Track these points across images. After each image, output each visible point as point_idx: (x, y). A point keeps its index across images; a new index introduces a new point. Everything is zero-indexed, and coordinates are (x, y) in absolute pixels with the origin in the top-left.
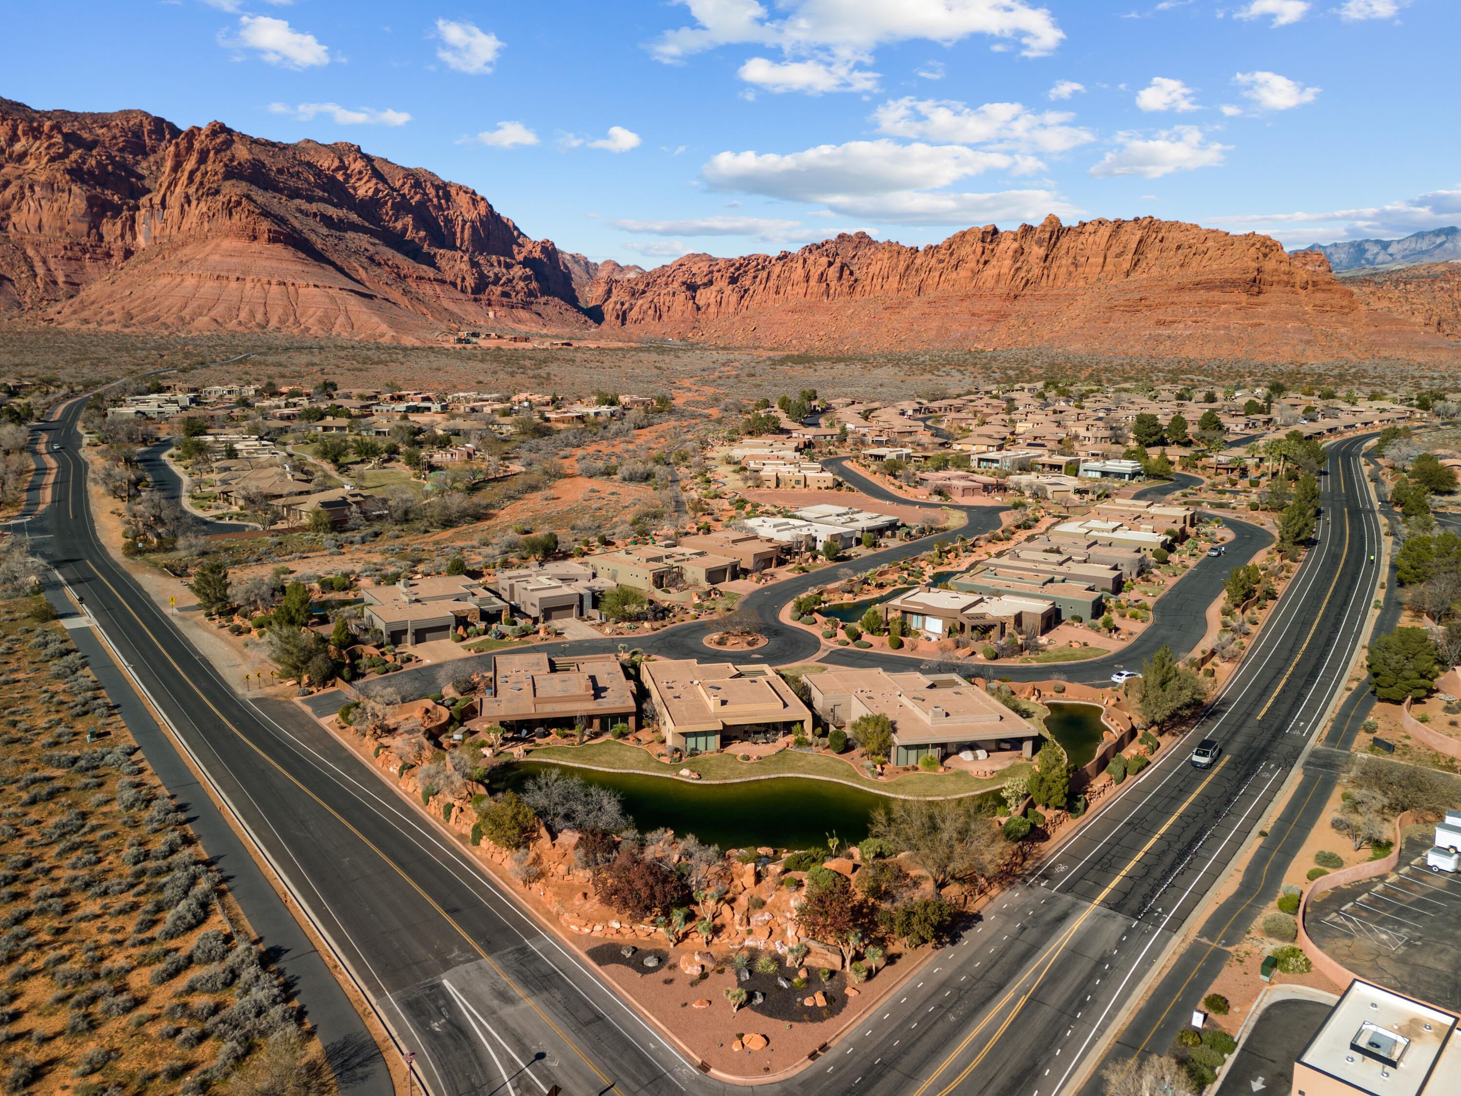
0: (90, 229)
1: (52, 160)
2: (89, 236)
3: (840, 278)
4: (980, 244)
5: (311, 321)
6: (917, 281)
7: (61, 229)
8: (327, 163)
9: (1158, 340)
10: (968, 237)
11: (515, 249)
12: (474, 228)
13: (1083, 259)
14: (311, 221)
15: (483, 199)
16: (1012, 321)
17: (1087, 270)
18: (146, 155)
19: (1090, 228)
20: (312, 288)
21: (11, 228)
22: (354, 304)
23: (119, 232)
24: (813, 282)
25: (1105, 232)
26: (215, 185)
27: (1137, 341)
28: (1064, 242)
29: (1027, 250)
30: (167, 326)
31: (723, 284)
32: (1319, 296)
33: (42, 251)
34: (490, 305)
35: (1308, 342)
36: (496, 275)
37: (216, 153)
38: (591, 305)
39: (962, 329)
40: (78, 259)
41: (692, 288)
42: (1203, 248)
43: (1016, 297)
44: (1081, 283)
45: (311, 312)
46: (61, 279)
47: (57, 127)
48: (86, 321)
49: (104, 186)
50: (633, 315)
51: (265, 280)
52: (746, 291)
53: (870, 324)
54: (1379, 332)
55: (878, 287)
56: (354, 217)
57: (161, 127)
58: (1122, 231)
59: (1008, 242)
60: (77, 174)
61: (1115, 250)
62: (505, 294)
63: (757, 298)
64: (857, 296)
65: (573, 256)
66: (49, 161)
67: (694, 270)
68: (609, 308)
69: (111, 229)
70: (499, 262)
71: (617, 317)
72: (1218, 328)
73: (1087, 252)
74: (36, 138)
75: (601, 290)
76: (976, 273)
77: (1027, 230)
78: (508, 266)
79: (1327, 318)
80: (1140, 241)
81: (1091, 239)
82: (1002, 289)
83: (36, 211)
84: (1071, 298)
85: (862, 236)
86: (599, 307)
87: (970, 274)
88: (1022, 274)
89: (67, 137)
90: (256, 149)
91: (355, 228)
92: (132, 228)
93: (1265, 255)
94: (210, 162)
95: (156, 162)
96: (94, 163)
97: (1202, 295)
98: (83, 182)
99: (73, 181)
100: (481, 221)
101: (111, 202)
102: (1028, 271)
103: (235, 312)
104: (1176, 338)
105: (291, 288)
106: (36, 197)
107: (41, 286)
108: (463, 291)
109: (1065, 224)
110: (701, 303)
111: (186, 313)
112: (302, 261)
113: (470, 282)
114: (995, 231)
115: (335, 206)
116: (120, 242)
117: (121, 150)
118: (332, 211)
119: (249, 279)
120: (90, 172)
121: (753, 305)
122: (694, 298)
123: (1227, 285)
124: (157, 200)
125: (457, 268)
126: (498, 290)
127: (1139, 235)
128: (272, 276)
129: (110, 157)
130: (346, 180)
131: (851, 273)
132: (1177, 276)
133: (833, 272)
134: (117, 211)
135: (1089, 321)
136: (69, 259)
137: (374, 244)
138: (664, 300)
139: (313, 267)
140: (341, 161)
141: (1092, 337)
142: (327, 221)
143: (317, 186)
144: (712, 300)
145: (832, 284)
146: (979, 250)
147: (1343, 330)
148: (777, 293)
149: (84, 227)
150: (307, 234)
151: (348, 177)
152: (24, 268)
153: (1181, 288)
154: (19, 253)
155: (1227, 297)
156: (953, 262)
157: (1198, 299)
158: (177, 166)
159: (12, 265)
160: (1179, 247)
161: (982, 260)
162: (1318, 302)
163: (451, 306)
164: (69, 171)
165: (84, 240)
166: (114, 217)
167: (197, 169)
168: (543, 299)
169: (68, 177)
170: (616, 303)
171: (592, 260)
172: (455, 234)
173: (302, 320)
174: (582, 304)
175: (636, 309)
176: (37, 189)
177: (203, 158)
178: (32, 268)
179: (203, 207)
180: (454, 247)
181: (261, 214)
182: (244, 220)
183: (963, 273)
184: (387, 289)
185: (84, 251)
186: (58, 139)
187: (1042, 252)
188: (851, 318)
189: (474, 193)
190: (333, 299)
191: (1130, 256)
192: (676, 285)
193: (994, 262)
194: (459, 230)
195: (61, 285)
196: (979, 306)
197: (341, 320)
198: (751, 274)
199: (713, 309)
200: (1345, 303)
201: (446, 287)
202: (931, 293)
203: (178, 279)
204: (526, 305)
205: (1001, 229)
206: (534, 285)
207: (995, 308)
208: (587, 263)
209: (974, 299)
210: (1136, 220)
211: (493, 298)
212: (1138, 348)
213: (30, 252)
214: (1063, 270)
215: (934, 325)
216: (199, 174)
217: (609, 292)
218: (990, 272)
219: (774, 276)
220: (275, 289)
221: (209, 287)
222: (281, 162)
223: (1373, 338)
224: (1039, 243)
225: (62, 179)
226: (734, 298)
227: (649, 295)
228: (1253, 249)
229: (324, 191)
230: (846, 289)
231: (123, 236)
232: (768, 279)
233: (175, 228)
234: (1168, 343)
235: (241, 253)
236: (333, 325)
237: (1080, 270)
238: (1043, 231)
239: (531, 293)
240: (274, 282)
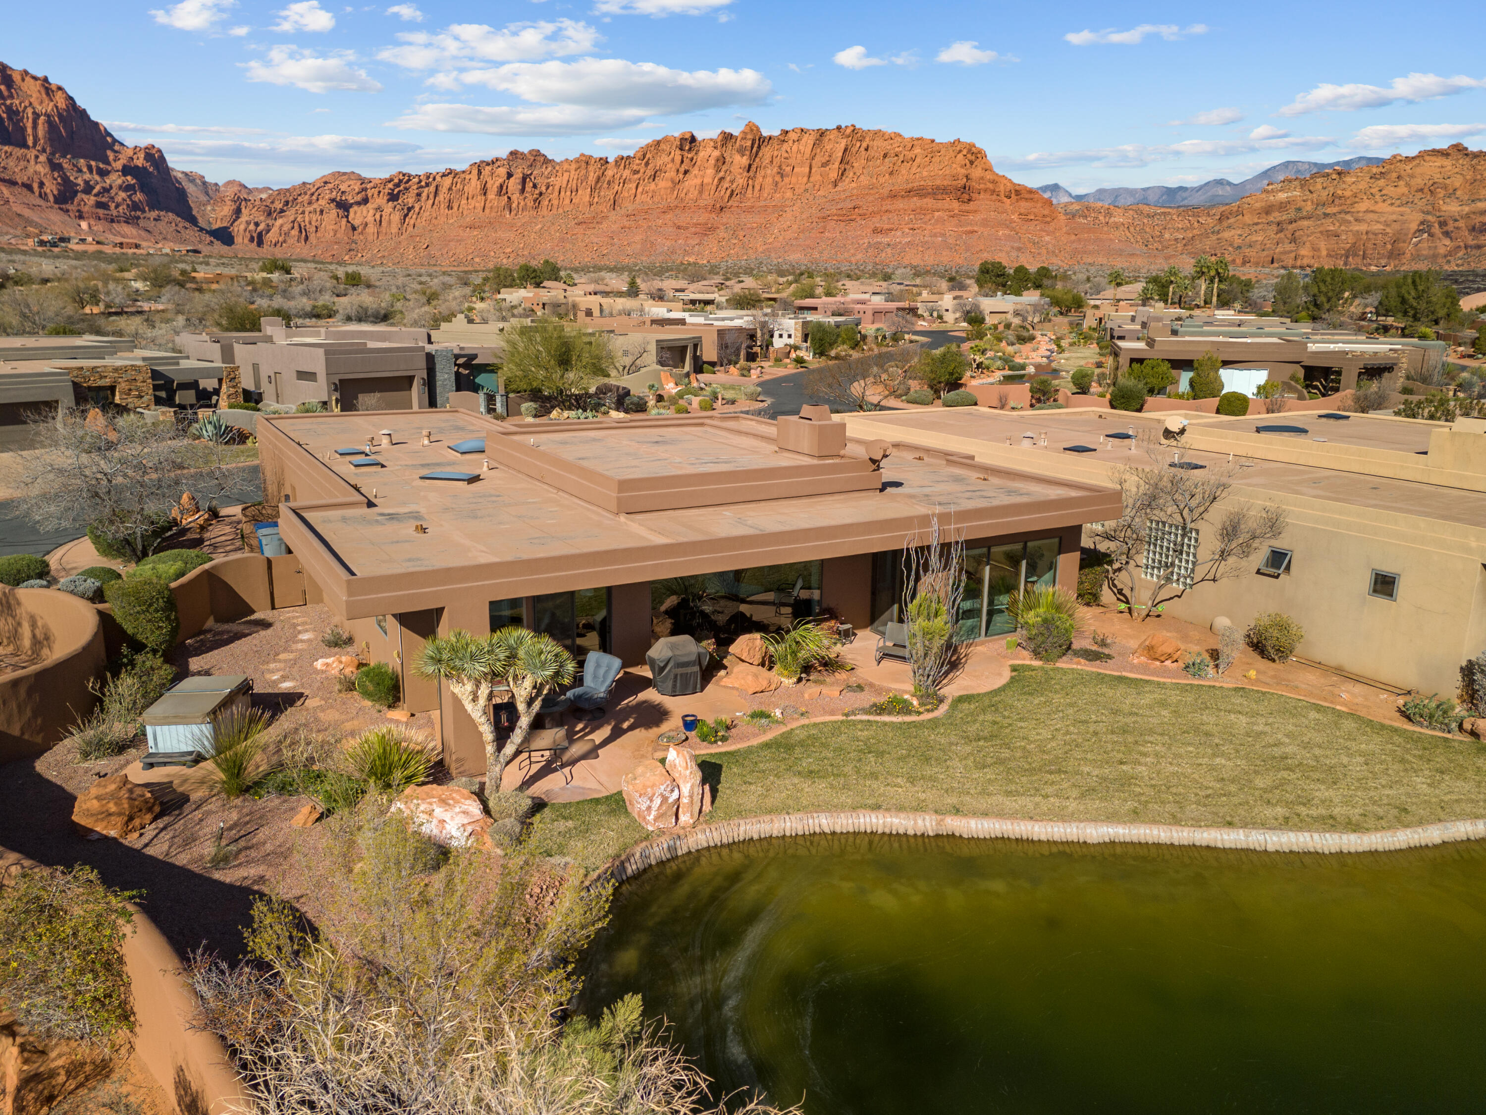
3: (523, 190)
4: (678, 152)
6: (610, 194)
9: (877, 246)
10: (663, 146)
11: (111, 155)
12: (51, 125)
13: (789, 169)
15: (60, 88)
16: (721, 233)
17: (794, 180)
19: (793, 136)
24: (491, 195)
25: (809, 140)
27: (857, 249)
28: (767, 152)
29: (728, 159)
31: (381, 201)
32: (1023, 204)
34: (81, 217)
35: (1019, 249)
36: (87, 182)
38: (215, 226)
39: (668, 243)
41: (344, 206)
42: (910, 155)
43: (722, 209)
44: (789, 194)
50: (272, 236)
52: (409, 209)
53: (562, 240)
54: (1079, 240)
55: (567, 201)
58: (826, 139)
59: (709, 150)
61: (819, 160)
62: (100, 205)
63: (425, 215)
64: (544, 211)
65: (186, 174)
67: (343, 187)
68: (239, 228)
70: (90, 168)
71: (252, 239)
72: (935, 235)
73: (792, 161)
75: (226, 210)
76: (676, 183)
77: (727, 137)
78: (103, 173)
79: (1032, 226)
80: (846, 150)
81: (795, 148)
82: (707, 200)
84: (780, 210)
85: (537, 154)
86: (226, 228)
87: (670, 184)
88: (726, 184)
93: (972, 163)
97: (916, 202)
100: (60, 116)
102: (732, 182)
104: (896, 245)
108: (43, 196)
109: (765, 133)
110: (356, 223)
113: (51, 188)
114: (693, 139)
121: (421, 223)
122: (347, 217)
123: (939, 192)
125: (31, 170)
126: (91, 200)
127: (843, 143)
131: (535, 186)
132: (887, 184)
133: (514, 185)
135: (803, 232)
138: (309, 218)
141: (808, 246)
144: (370, 219)
145: (515, 198)
146: (678, 159)
147: (1047, 238)
148: (450, 207)
153: (893, 196)
155: (940, 204)
156: (650, 172)
157: (912, 206)
160: (885, 156)
161: (682, 170)
162: (1023, 211)
163: (27, 213)
168: (154, 214)
170: (248, 223)
171: (209, 179)
172: (24, 129)
174: (202, 223)
175: (275, 230)
180: (24, 145)
183: (663, 183)
187: (745, 161)
188: (540, 233)
189: (46, 79)
191: (837, 164)
192: (322, 202)
193: (695, 171)
194: (29, 125)
196: (684, 219)
198: (414, 190)
199: (371, 229)
200: (1046, 212)
201: (17, 190)
202: (628, 206)
204: (131, 220)
205: (699, 136)
206: (139, 196)
207: (702, 220)
208: (204, 183)
209: (677, 211)
210: (839, 128)
211: (85, 209)
212: (859, 256)
214: (769, 180)
215: (638, 238)
217: (238, 212)
218: (692, 182)
219: (444, 190)
223: (1074, 245)
224: (741, 151)
226: (396, 217)
227: (290, 214)
228: (960, 156)
230: (530, 203)
232: (436, 193)
234: (889, 250)
237: (786, 180)
238: (744, 139)
239: (135, 206)
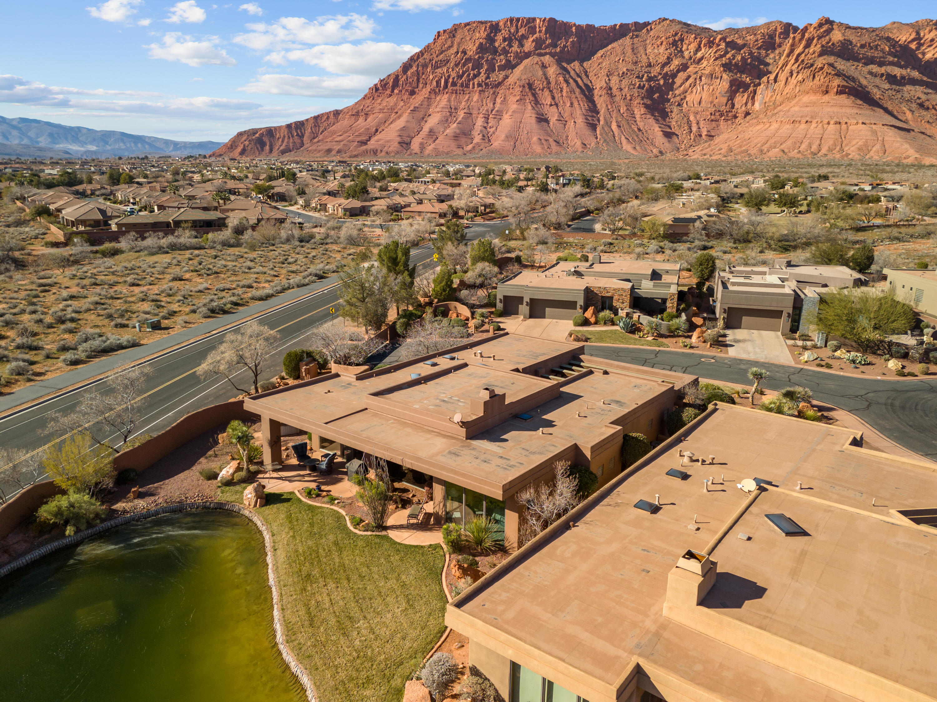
0: (728, 101)
1: (716, 59)
2: (726, 105)
5: (852, 149)
7: (711, 102)
8: (904, 37)
14: (877, 80)
18: (774, 49)
20: (860, 126)
21: (685, 105)
22: (892, 136)
23: (744, 101)
26: (811, 61)
30: (750, 155)
33: (698, 117)
37: (818, 40)
40: (717, 121)
45: (854, 142)
46: (704, 133)
47: (723, 39)
48: (705, 155)
49: (742, 72)
51: (826, 121)
56: (915, 74)
57: (788, 28)
60: (727, 67)
66: (714, 60)
69: (740, 100)
74: (710, 47)
83: (700, 93)
89: (728, 44)
90: (848, 32)
91: (913, 82)
92: (753, 98)
94: (812, 46)
95: (780, 53)
96: (739, 58)
98: (730, 71)
99: (724, 71)
101: (744, 82)
103: (798, 145)
105: (844, 126)
106: (702, 83)
107: (692, 138)
111: (765, 148)
112: (859, 107)
115: (901, 67)
116: (744, 108)
117: (759, 48)
118: (897, 71)
119: (814, 121)
120: (736, 65)
124: (772, 77)
128: (832, 118)
129: (751, 53)
130: (918, 48)
134: (746, 87)
136: (712, 121)
137: (927, 94)
139: (867, 112)
140: (918, 33)
142: (892, 79)
143: (890, 53)
149: (724, 100)
150: (870, 88)
151: (920, 45)
152: (686, 128)
154: (685, 119)
158: (792, 51)
159: (680, 126)
164: (723, 65)
165: (723, 108)
166: (744, 92)
167: (803, 52)
169: (722, 69)
173: (846, 149)
176: (703, 78)
177: (808, 46)
178: (690, 128)
179: (800, 77)
181: (836, 75)
182: (822, 80)
184: (928, 126)
185: (721, 115)
186: (723, 45)
190: (875, 132)
195: (704, 136)
197: (878, 147)
203: (768, 125)
213: (692, 118)
216: (803, 55)
220: (832, 127)
221: (787, 128)
222: (866, 39)
225: (719, 70)
229: (895, 56)
231: (746, 104)
233: (779, 94)
235: (814, 104)
236: (869, 151)
240: (832, 122)
